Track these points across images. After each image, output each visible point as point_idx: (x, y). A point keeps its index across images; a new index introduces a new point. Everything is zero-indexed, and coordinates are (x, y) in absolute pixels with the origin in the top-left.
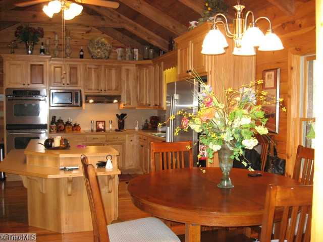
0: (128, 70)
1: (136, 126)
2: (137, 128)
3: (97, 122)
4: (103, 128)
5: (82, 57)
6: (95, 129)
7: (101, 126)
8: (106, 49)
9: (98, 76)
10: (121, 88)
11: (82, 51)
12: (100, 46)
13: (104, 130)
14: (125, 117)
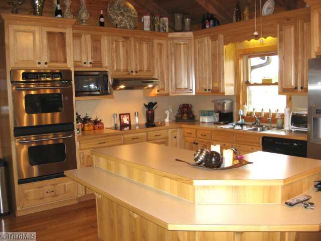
0: (160, 44)
1: (166, 118)
2: (167, 120)
3: (120, 115)
4: (128, 122)
5: (102, 24)
6: (119, 125)
7: (125, 120)
8: (130, 17)
9: (127, 52)
10: (153, 69)
11: (102, 16)
12: (122, 11)
13: (129, 125)
14: (155, 107)
